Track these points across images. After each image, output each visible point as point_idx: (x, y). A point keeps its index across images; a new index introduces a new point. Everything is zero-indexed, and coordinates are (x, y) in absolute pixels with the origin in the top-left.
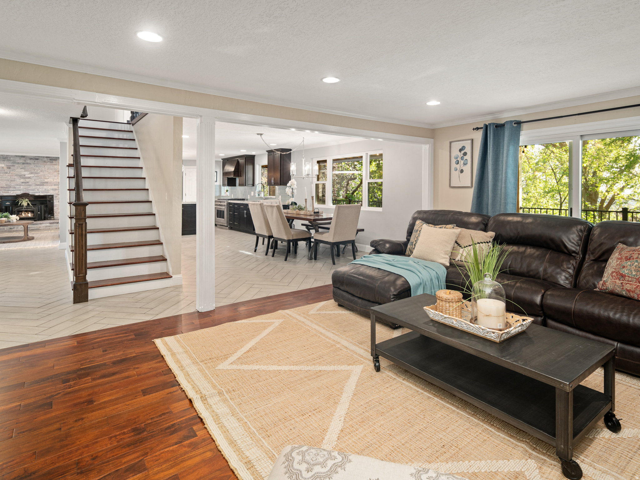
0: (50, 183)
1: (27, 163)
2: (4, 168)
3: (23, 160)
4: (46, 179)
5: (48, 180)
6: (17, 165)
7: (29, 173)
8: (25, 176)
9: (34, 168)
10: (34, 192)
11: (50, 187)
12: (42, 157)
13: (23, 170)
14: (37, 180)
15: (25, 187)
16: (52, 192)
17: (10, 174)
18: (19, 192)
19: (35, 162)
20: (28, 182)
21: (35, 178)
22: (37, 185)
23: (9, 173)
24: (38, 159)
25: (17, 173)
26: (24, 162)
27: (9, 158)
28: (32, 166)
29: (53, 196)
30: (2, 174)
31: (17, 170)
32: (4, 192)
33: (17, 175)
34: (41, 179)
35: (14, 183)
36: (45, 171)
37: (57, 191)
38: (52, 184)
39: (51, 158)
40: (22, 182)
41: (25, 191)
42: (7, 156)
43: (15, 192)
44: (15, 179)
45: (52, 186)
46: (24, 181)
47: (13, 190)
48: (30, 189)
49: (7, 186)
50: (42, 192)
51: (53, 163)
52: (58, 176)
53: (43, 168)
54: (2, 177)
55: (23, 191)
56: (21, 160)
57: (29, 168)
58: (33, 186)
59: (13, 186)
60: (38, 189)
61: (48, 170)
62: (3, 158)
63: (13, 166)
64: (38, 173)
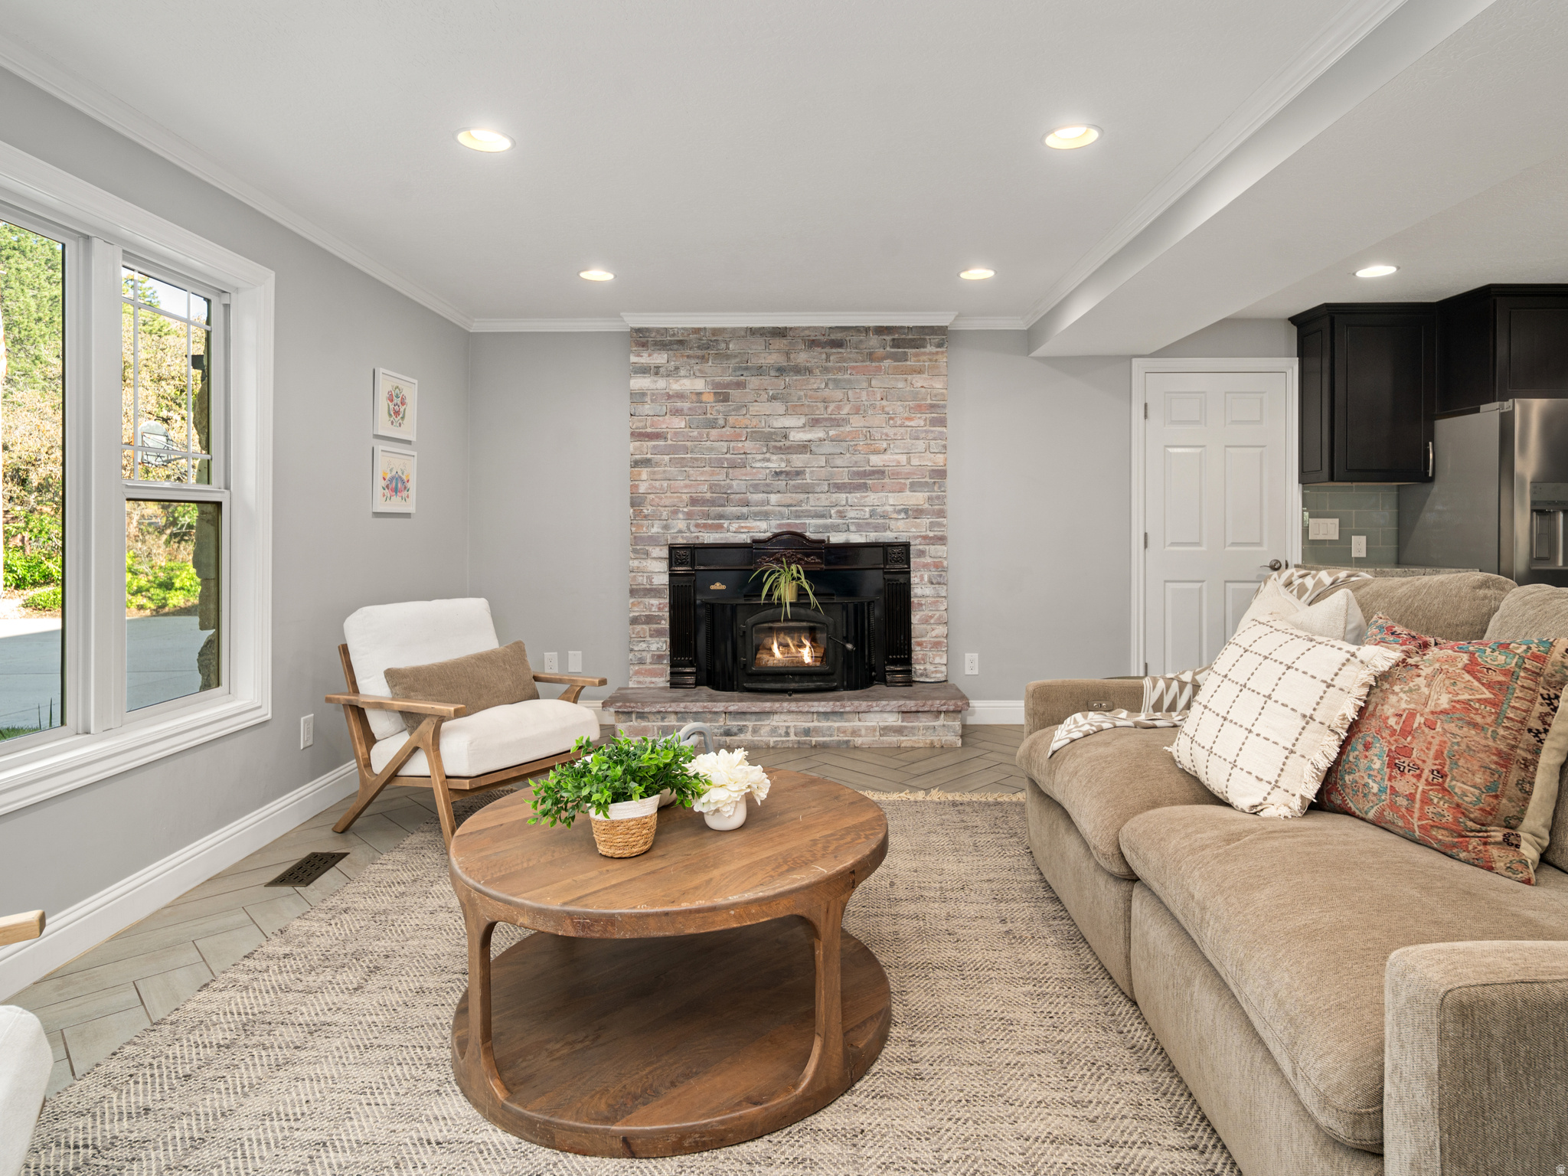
0: (896, 475)
1: (797, 370)
2: (705, 398)
3: (779, 351)
4: (876, 452)
5: (886, 457)
6: (754, 382)
7: (802, 420)
8: (786, 437)
9: (827, 393)
10: (828, 528)
11: (893, 500)
12: (857, 329)
13: (778, 406)
14: (839, 462)
15: (788, 498)
16: (901, 525)
17: (728, 430)
18: (763, 525)
19: (828, 359)
20: (798, 473)
21: (828, 448)
22: (840, 488)
23: (721, 422)
24: (838, 344)
25: (755, 422)
26: (782, 360)
27: (723, 345)
28: (816, 382)
29: (906, 546)
30: (695, 433)
31: (754, 408)
32: (705, 526)
33: (755, 435)
34: (855, 451)
35: (744, 478)
36: (873, 406)
37: (925, 521)
38: (903, 481)
39: (896, 336)
40: (776, 472)
41: (789, 521)
42: (714, 335)
43: (748, 525)
44: (749, 456)
45: (908, 493)
46: (783, 465)
47: (738, 518)
48: (810, 511)
49: (715, 495)
50: (858, 525)
51: (908, 363)
52: (931, 436)
53: (864, 393)
54: (695, 446)
55: (778, 522)
56: (770, 353)
57: (802, 393)
58: (822, 492)
59: (738, 495)
60: (841, 508)
61: (884, 403)
62: (699, 347)
63: (741, 385)
64: (843, 420)
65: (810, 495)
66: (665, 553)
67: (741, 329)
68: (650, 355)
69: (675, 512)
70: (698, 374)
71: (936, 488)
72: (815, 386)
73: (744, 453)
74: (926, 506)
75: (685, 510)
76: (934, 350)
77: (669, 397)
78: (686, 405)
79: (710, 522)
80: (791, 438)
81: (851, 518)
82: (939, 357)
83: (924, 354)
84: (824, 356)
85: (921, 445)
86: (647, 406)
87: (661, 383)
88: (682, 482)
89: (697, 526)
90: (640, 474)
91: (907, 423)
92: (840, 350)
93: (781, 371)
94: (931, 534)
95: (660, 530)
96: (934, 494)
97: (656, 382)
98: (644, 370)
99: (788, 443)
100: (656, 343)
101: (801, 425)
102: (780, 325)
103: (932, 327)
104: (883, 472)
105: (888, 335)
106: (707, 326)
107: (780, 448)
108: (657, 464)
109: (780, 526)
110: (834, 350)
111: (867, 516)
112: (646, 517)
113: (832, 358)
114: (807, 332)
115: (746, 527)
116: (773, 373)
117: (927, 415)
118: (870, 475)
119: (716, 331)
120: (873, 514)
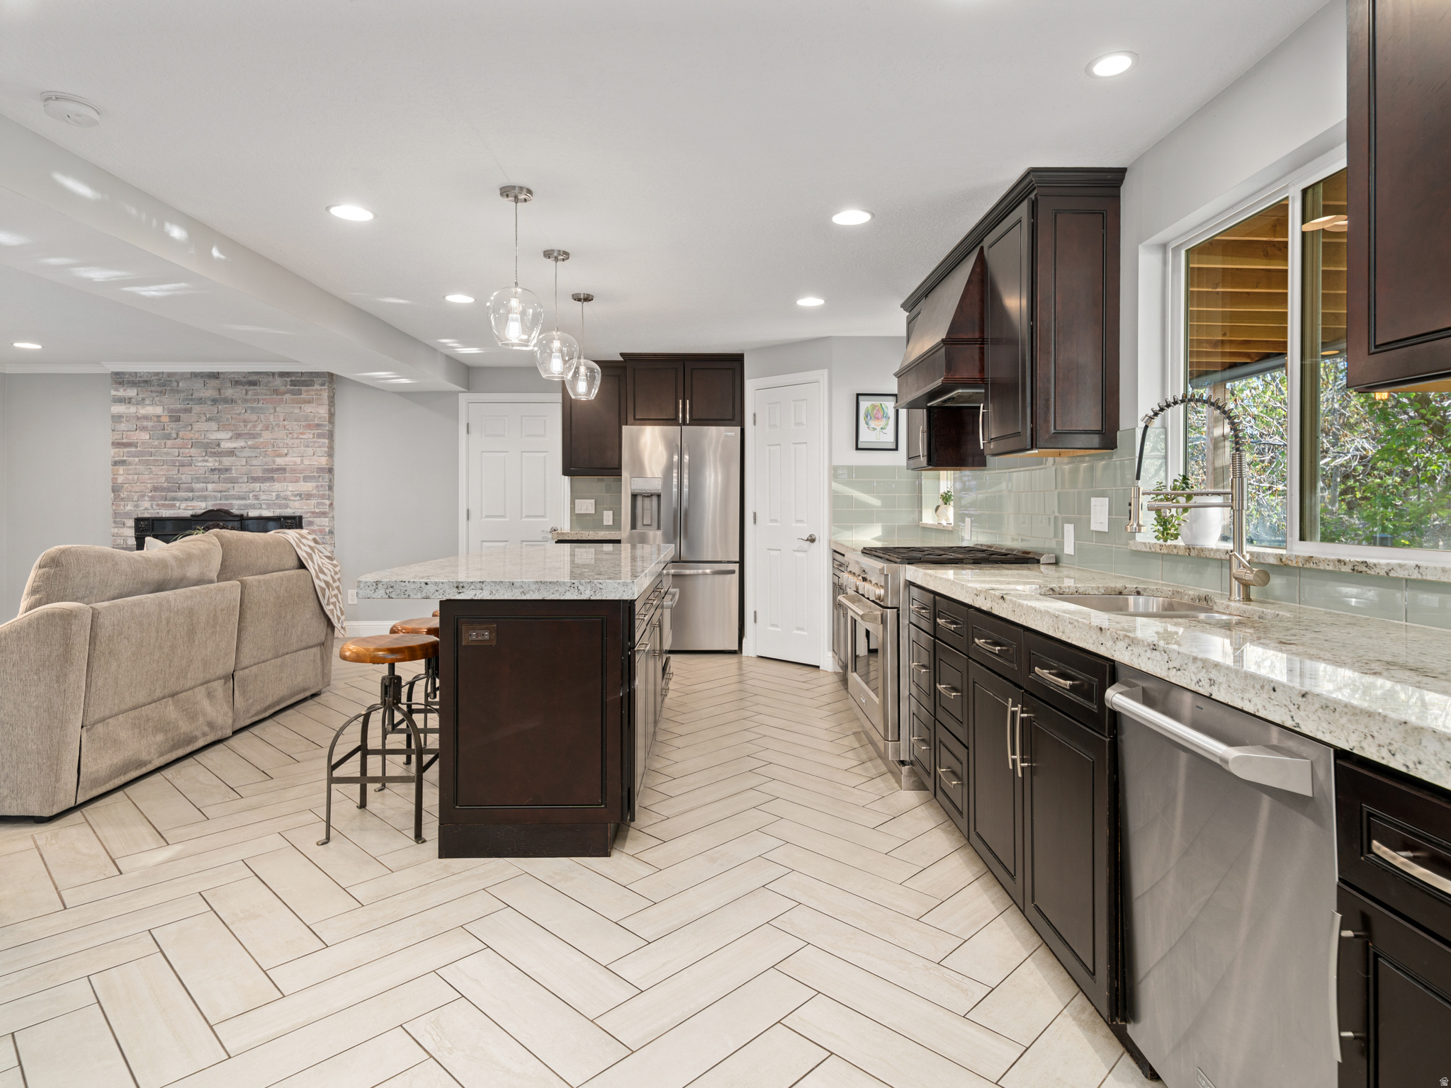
0: (293, 471)
1: (226, 401)
2: (163, 419)
3: (213, 388)
4: (280, 456)
5: (287, 459)
6: (197, 409)
7: (230, 434)
8: (219, 445)
9: (247, 416)
10: (247, 507)
11: (291, 488)
12: (267, 374)
13: (214, 425)
14: (254, 462)
15: (220, 486)
16: (297, 504)
17: (179, 441)
18: (203, 505)
19: (246, 394)
20: (227, 470)
22: (255, 480)
23: (174, 435)
24: (254, 383)
25: (197, 435)
26: (215, 394)
27: (175, 384)
28: (239, 409)
29: (299, 519)
30: (156, 443)
31: (196, 426)
32: (163, 505)
33: (197, 444)
34: (266, 455)
35: (190, 473)
36: (278, 425)
37: (313, 501)
38: (298, 475)
39: (293, 378)
40: (211, 469)
41: (221, 502)
42: (169, 377)
43: (193, 504)
44: (193, 458)
45: (302, 483)
46: (217, 464)
47: (186, 500)
48: (235, 495)
49: (170, 484)
50: (268, 504)
51: (302, 396)
52: (317, 445)
53: (272, 417)
54: (156, 452)
55: (214, 502)
56: (207, 390)
57: (229, 416)
58: (243, 483)
59: (186, 485)
60: (256, 493)
61: (285, 423)
62: (158, 385)
63: (189, 411)
64: (258, 434)
65: (235, 485)
66: (131, 523)
67: (187, 373)
68: (124, 390)
69: (143, 496)
70: (158, 403)
71: (320, 480)
72: (238, 412)
73: (190, 456)
74: (315, 492)
75: (150, 494)
76: (319, 388)
77: (138, 418)
78: (150, 424)
79: (167, 502)
80: (222, 446)
81: (263, 500)
82: (322, 392)
83: (313, 390)
84: (244, 392)
85: (310, 451)
86: (123, 425)
87: (132, 409)
88: (147, 476)
89: (158, 505)
90: (118, 471)
91: (301, 436)
92: (255, 388)
93: (215, 401)
94: (317, 510)
95: (132, 508)
96: (319, 484)
97: (129, 408)
98: (121, 400)
99: (220, 450)
100: (129, 382)
101: (228, 437)
102: (214, 371)
103: (318, 373)
104: (285, 469)
105: (287, 377)
106: (164, 371)
107: (215, 453)
108: (130, 464)
109: (214, 505)
110: (252, 388)
111: (274, 498)
112: (122, 499)
113: (249, 393)
114: (232, 376)
115: (191, 506)
116: (209, 403)
117: (315, 431)
118: (276, 471)
119: (170, 375)
120: (278, 497)
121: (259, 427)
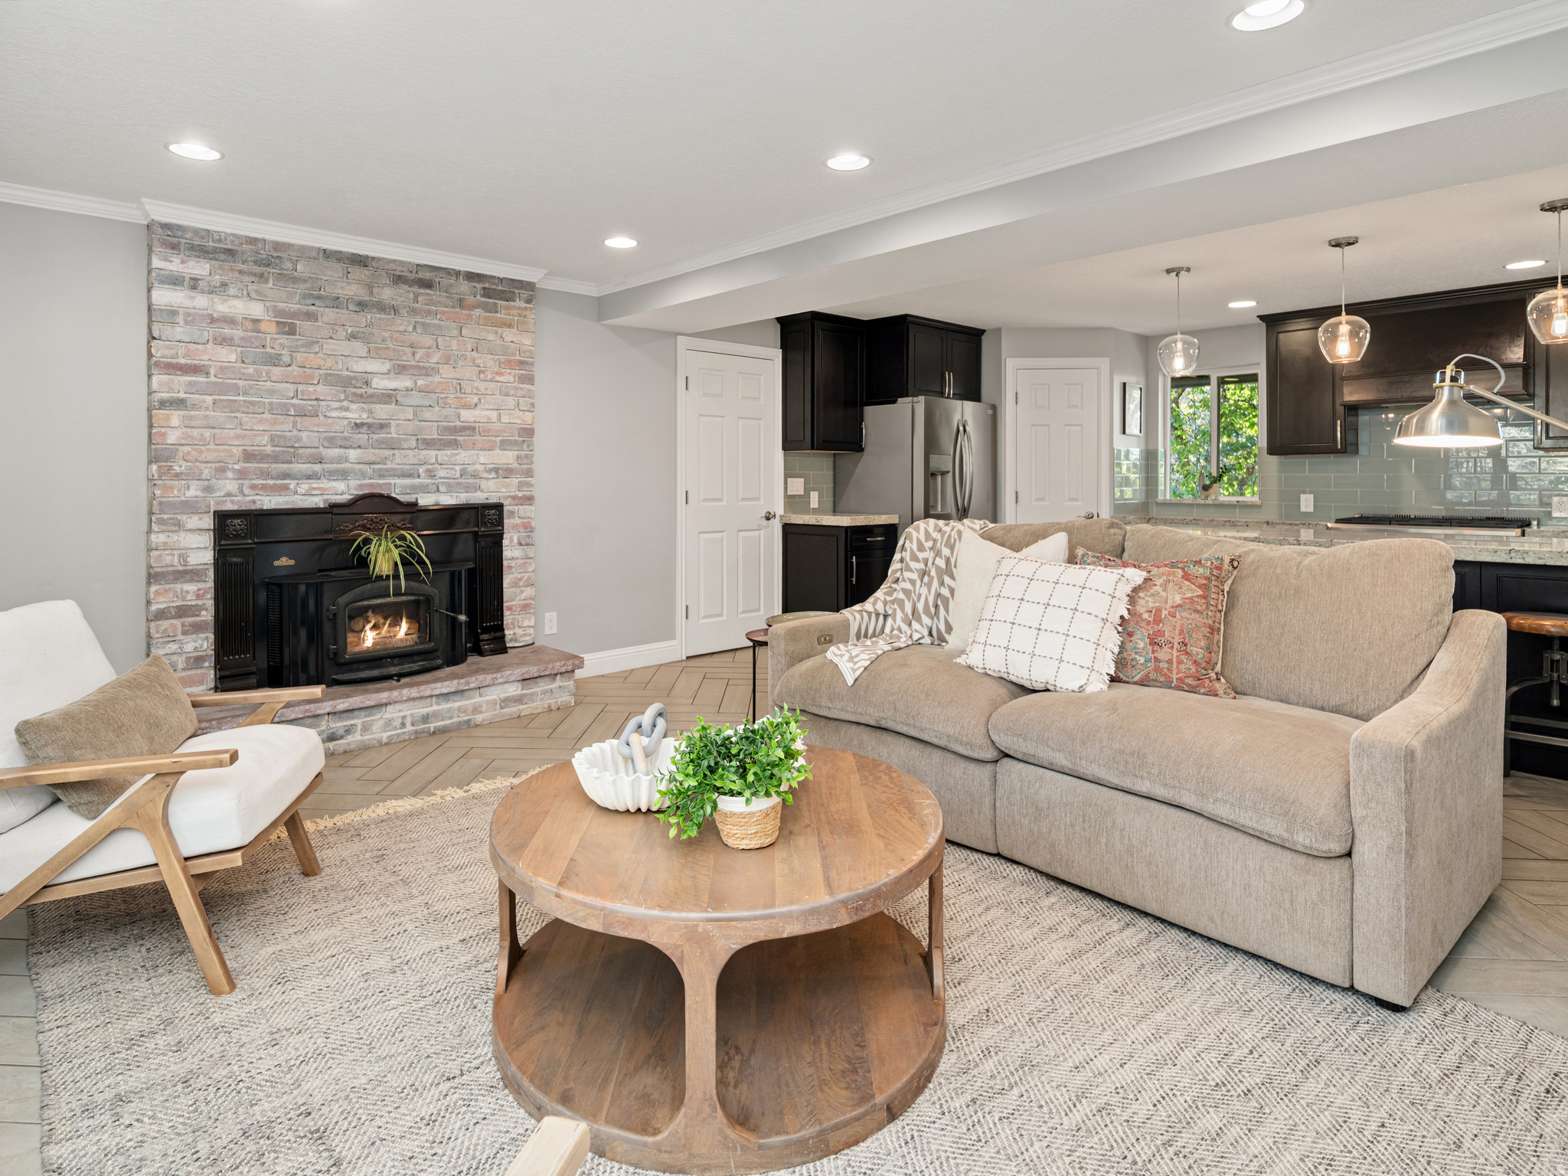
0: (486, 432)
1: (381, 307)
2: (263, 327)
3: (359, 282)
4: (467, 407)
5: (477, 412)
6: (329, 315)
7: (386, 366)
8: (367, 383)
9: (414, 337)
10: (416, 489)
11: (484, 459)
12: (448, 272)
13: (359, 347)
14: (428, 415)
15: (370, 454)
16: (491, 485)
17: (294, 370)
18: (341, 486)
19: (415, 300)
20: (382, 426)
21: (416, 399)
22: (429, 444)
23: (286, 359)
24: (427, 284)
25: (330, 362)
26: (362, 294)
27: (289, 265)
28: (403, 323)
29: (499, 507)
30: (251, 370)
31: (330, 346)
32: (264, 487)
33: (331, 379)
34: (446, 405)
35: (316, 429)
36: (464, 357)
37: (514, 481)
38: (493, 438)
39: (487, 285)
40: (356, 424)
41: (372, 481)
42: (275, 250)
43: (322, 486)
44: (321, 403)
45: (498, 451)
46: (365, 416)
47: (309, 477)
48: (396, 469)
49: (277, 449)
50: (449, 485)
51: (498, 315)
52: (520, 393)
53: (454, 342)
54: (251, 387)
55: (359, 482)
56: (349, 284)
57: (387, 335)
58: (409, 449)
59: (308, 450)
60: (430, 467)
61: (474, 354)
62: (255, 262)
63: (311, 316)
64: (433, 369)
65: (396, 451)
66: (208, 522)
67: (312, 248)
68: (183, 262)
69: (222, 470)
70: (254, 295)
71: (525, 447)
72: (402, 328)
73: (316, 399)
74: (515, 465)
75: (237, 467)
76: (523, 305)
77: (213, 320)
78: (237, 333)
79: (271, 482)
80: (374, 385)
81: (441, 478)
82: (528, 313)
83: (514, 308)
84: (411, 296)
85: (511, 402)
86: (179, 330)
87: (201, 302)
88: (232, 432)
89: (253, 487)
90: (168, 419)
91: (498, 378)
92: (428, 291)
93: (362, 305)
94: (520, 494)
95: (199, 493)
96: (523, 453)
97: (192, 298)
98: (175, 281)
99: (370, 391)
100: (192, 248)
101: (385, 371)
102: (361, 252)
103: (521, 281)
104: (474, 429)
105: (478, 282)
106: (267, 237)
107: (361, 396)
108: (194, 407)
109: (361, 486)
110: (422, 291)
111: (458, 475)
112: (177, 476)
113: (420, 299)
114: (392, 266)
115: (318, 489)
116: (352, 307)
117: (517, 372)
118: (460, 431)
119: (278, 246)
120: (463, 473)
121: (435, 358)
